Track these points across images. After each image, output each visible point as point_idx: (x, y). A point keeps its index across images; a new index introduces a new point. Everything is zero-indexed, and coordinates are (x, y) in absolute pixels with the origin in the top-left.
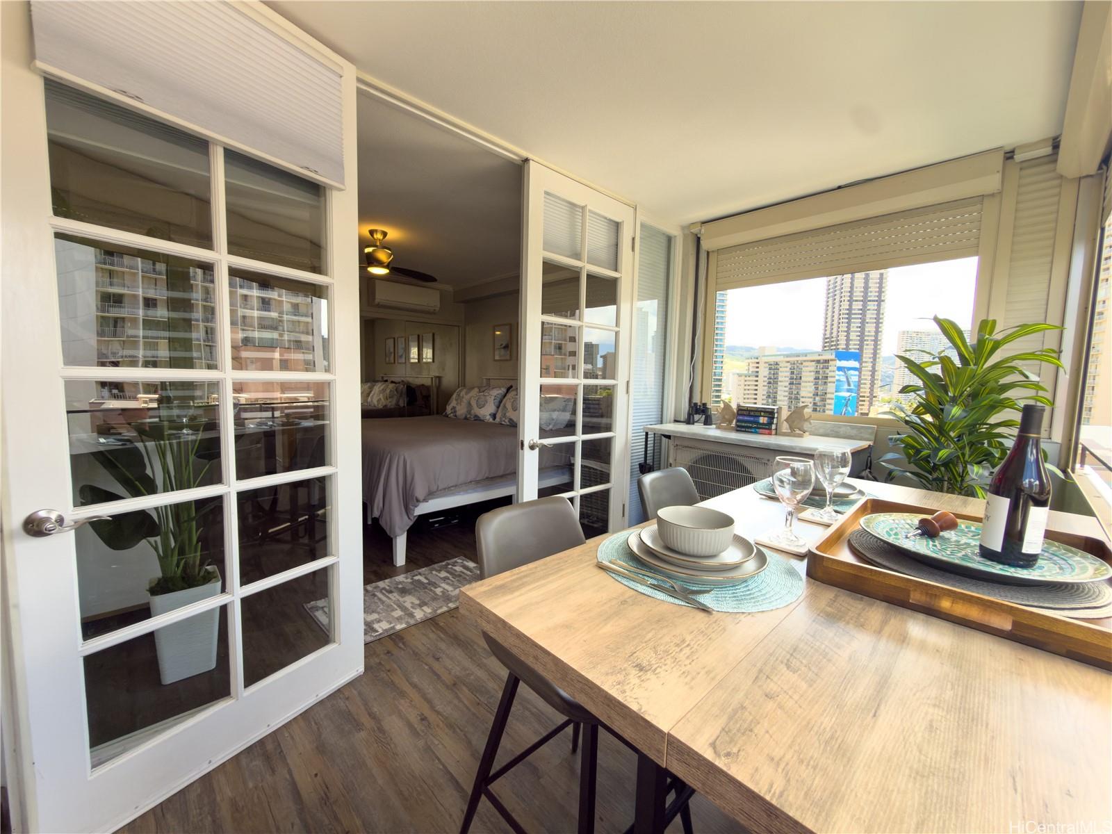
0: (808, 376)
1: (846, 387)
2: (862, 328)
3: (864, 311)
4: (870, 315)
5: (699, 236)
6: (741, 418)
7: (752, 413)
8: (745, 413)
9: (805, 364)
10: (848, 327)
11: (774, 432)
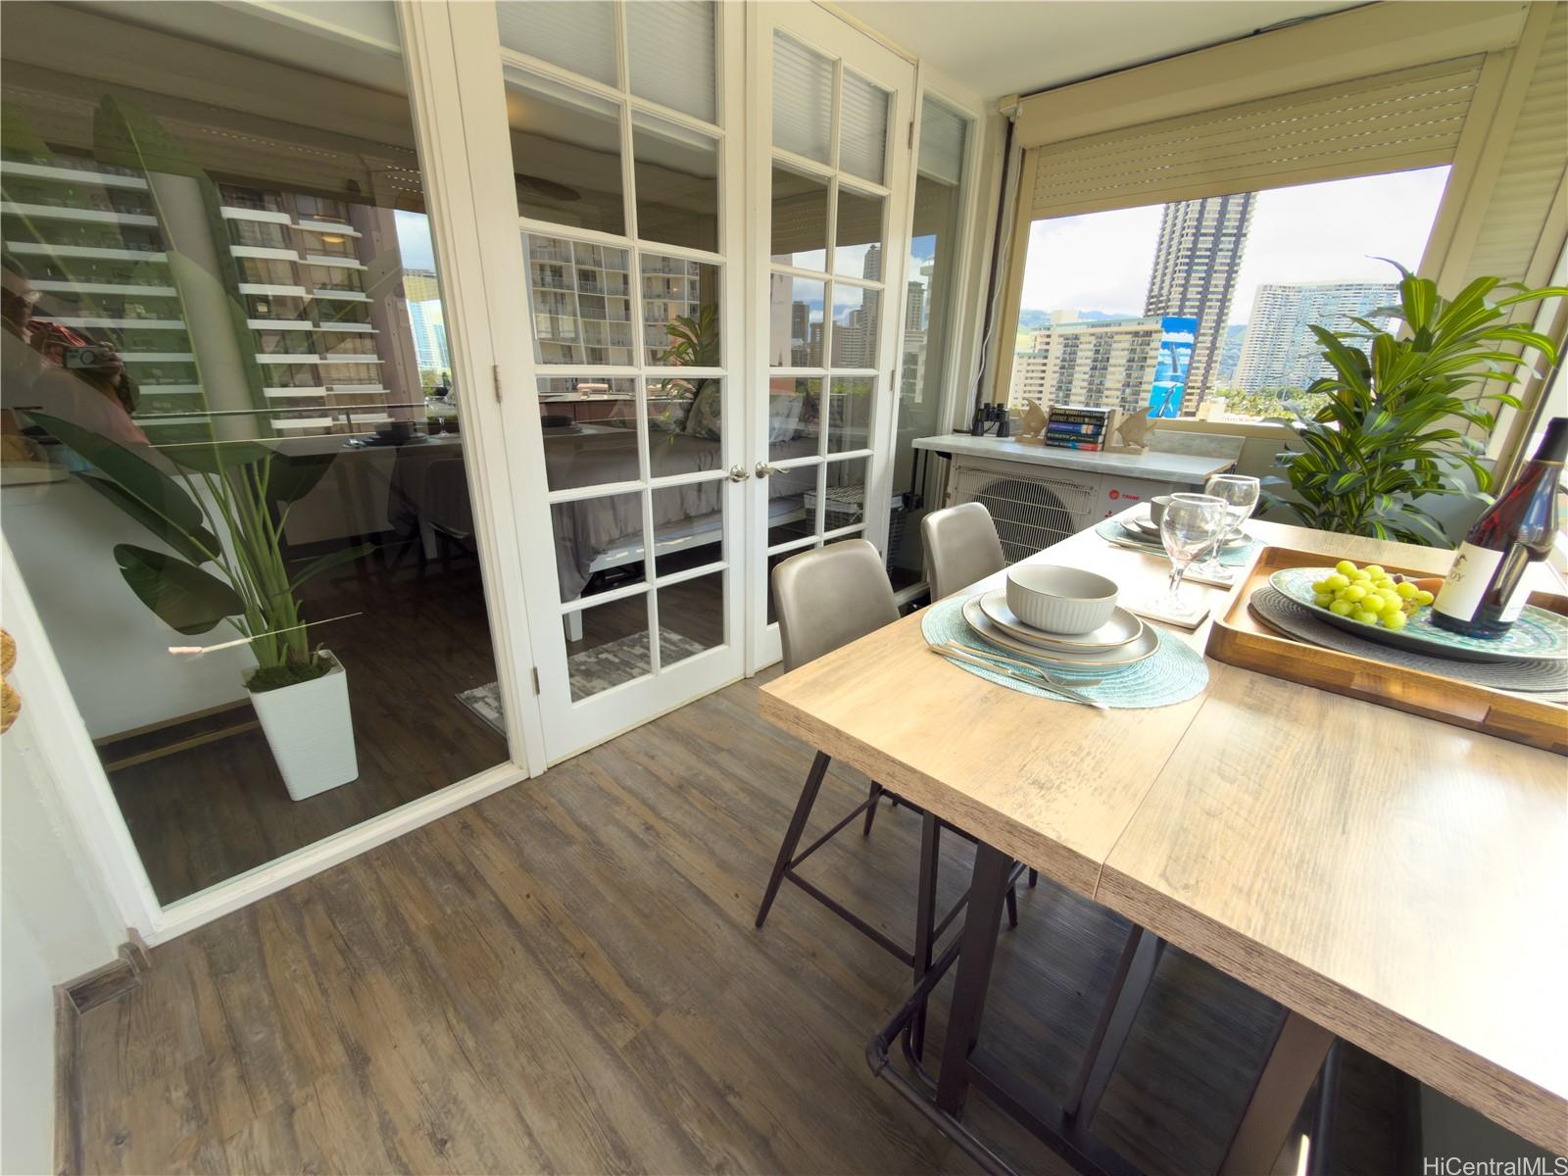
0: (1119, 357)
1: (1170, 373)
2: (1207, 280)
3: (1214, 250)
4: (1222, 258)
5: (1011, 120)
6: (1054, 426)
7: (1072, 419)
8: (1061, 418)
9: (1116, 338)
10: (1187, 279)
11: (1100, 447)
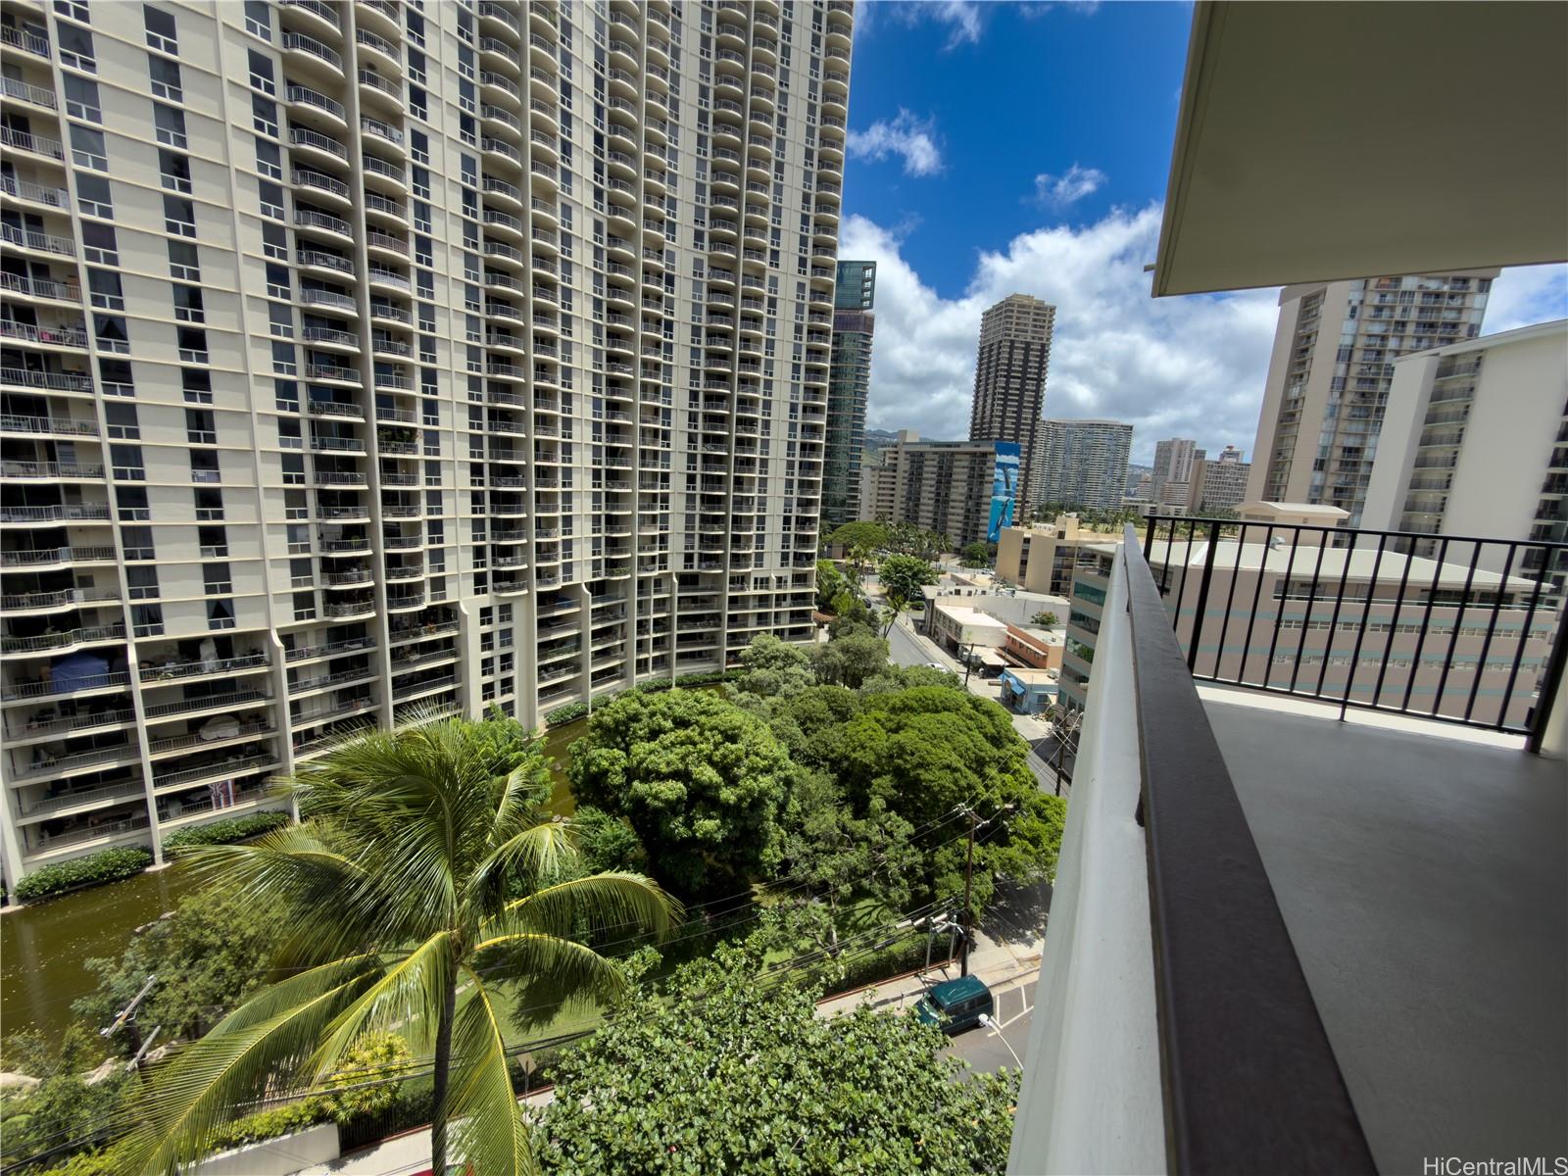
0: (960, 473)
1: (1004, 489)
2: (1019, 413)
3: (1022, 390)
4: (1028, 397)
9: (957, 457)
10: (1004, 411)
